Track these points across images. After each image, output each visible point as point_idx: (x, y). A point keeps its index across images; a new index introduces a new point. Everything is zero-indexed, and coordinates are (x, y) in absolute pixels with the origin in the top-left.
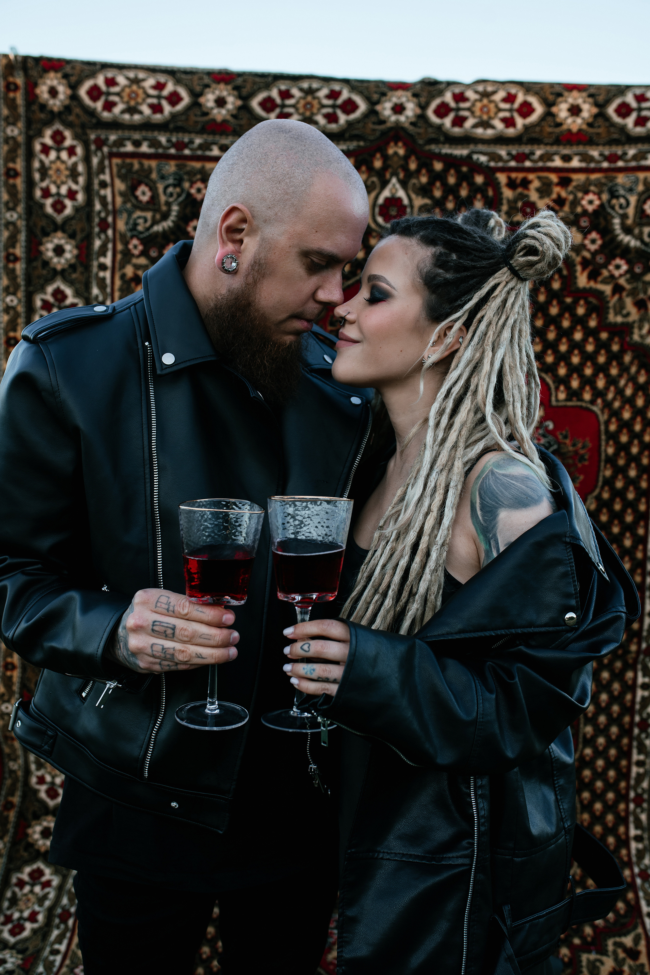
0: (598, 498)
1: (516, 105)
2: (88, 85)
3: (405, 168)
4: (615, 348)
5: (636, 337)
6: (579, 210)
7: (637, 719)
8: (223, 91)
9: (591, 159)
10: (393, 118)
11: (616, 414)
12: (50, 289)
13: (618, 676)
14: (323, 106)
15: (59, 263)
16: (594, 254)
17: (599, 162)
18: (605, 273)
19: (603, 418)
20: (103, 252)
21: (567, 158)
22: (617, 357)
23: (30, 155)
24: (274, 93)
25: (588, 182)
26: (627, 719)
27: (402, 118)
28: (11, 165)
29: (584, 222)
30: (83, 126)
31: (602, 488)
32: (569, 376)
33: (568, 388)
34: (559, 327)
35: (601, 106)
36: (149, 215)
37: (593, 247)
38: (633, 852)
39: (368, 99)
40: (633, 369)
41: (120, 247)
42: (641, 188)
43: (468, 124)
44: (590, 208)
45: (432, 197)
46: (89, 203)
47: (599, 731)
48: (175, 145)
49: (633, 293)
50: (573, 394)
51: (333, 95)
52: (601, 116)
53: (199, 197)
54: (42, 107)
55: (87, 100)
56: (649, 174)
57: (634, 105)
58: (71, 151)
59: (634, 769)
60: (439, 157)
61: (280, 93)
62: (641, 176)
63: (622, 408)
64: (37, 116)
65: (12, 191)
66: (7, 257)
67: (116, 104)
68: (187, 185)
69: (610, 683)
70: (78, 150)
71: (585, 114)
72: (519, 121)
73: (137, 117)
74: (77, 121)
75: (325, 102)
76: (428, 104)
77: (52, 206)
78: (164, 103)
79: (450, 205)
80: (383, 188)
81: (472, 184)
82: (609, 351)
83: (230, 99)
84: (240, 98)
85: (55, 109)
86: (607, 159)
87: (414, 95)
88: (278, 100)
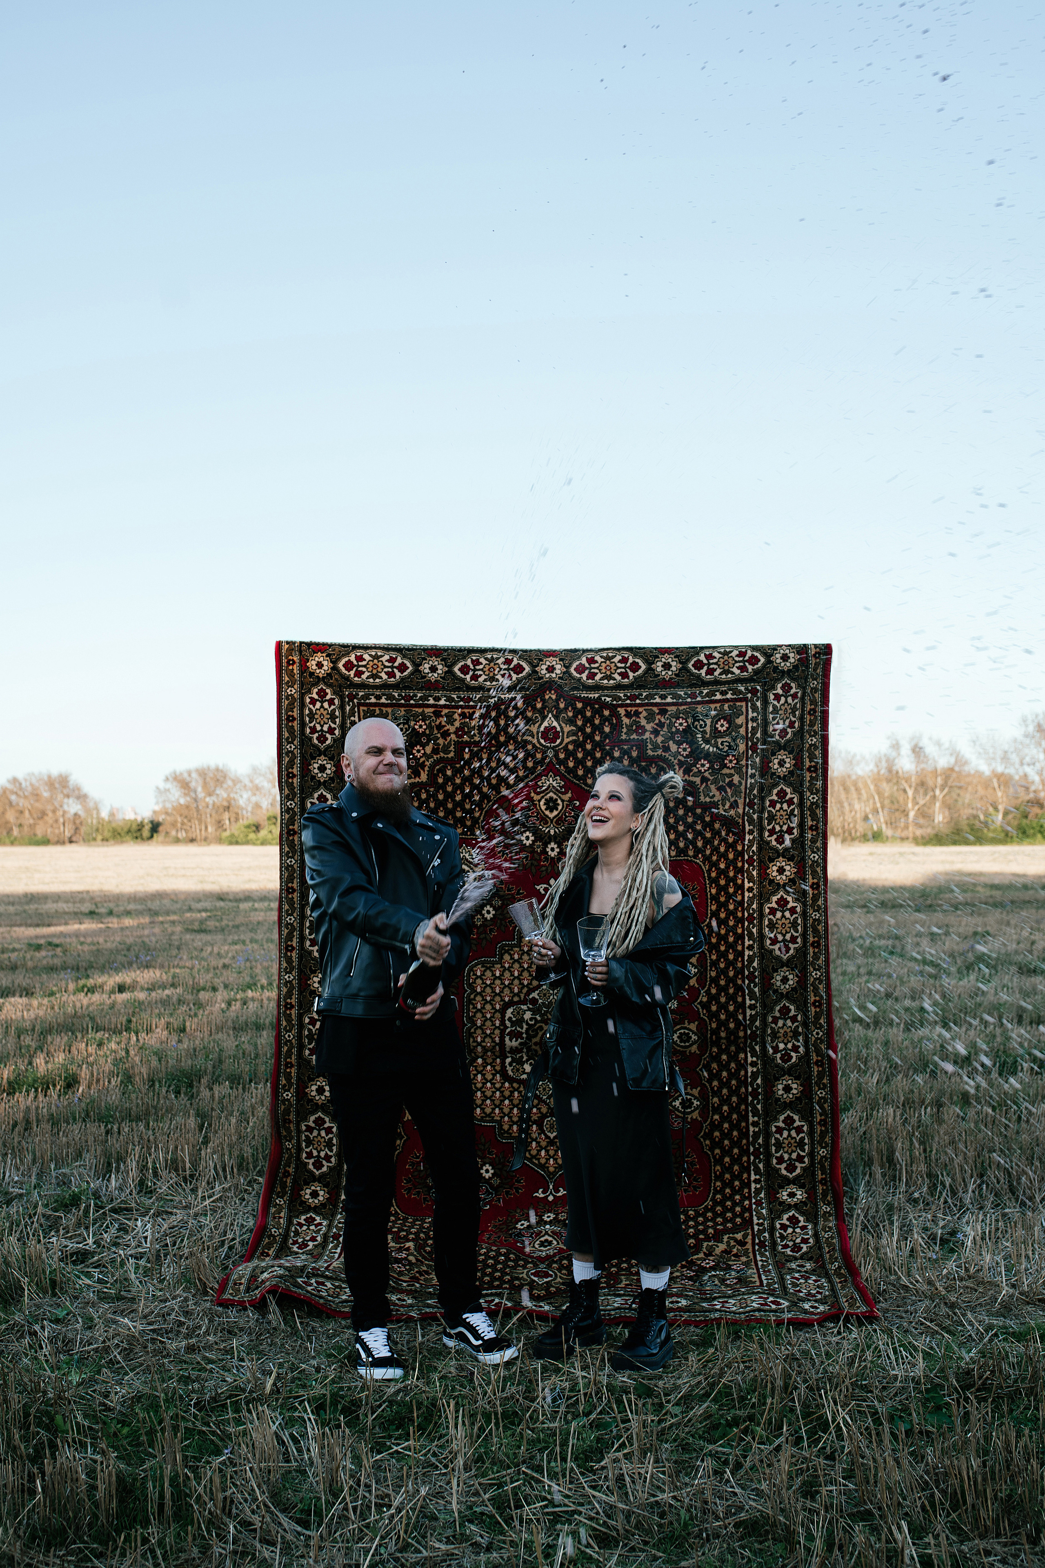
0: (709, 926)
1: (628, 664)
2: (344, 660)
3: (557, 707)
4: (707, 819)
5: (721, 811)
6: (674, 729)
7: (750, 1089)
8: (434, 661)
9: (680, 697)
10: (548, 675)
11: (715, 865)
12: (316, 795)
13: (733, 1058)
14: (502, 669)
15: (322, 777)
16: (686, 757)
17: (685, 698)
18: (695, 770)
19: (705, 868)
21: (663, 697)
22: (710, 825)
23: (303, 705)
24: (469, 662)
25: (678, 712)
27: (554, 675)
28: (291, 714)
30: (340, 686)
31: (711, 919)
32: (677, 840)
35: (684, 663)
37: (685, 753)
38: (753, 1190)
39: (530, 663)
40: (724, 834)
42: (713, 714)
43: (598, 677)
44: (681, 728)
45: (576, 726)
47: (723, 1102)
48: (403, 698)
49: (715, 782)
50: (680, 852)
51: (508, 661)
52: (684, 669)
53: (421, 730)
54: (312, 674)
55: (343, 670)
56: (718, 705)
57: (705, 661)
58: (331, 702)
59: (751, 1129)
60: (580, 699)
61: (473, 661)
62: (713, 706)
63: (718, 860)
64: (308, 680)
65: (291, 730)
66: (288, 775)
67: (363, 673)
68: (412, 723)
69: (728, 1063)
70: (336, 701)
71: (674, 669)
72: (631, 674)
73: (377, 680)
74: (336, 683)
75: (503, 666)
76: (570, 665)
77: (318, 739)
78: (396, 670)
79: (588, 730)
80: (543, 720)
81: (601, 716)
82: (703, 821)
83: (440, 667)
84: (446, 666)
85: (321, 676)
86: (689, 696)
87: (560, 658)
88: (472, 667)
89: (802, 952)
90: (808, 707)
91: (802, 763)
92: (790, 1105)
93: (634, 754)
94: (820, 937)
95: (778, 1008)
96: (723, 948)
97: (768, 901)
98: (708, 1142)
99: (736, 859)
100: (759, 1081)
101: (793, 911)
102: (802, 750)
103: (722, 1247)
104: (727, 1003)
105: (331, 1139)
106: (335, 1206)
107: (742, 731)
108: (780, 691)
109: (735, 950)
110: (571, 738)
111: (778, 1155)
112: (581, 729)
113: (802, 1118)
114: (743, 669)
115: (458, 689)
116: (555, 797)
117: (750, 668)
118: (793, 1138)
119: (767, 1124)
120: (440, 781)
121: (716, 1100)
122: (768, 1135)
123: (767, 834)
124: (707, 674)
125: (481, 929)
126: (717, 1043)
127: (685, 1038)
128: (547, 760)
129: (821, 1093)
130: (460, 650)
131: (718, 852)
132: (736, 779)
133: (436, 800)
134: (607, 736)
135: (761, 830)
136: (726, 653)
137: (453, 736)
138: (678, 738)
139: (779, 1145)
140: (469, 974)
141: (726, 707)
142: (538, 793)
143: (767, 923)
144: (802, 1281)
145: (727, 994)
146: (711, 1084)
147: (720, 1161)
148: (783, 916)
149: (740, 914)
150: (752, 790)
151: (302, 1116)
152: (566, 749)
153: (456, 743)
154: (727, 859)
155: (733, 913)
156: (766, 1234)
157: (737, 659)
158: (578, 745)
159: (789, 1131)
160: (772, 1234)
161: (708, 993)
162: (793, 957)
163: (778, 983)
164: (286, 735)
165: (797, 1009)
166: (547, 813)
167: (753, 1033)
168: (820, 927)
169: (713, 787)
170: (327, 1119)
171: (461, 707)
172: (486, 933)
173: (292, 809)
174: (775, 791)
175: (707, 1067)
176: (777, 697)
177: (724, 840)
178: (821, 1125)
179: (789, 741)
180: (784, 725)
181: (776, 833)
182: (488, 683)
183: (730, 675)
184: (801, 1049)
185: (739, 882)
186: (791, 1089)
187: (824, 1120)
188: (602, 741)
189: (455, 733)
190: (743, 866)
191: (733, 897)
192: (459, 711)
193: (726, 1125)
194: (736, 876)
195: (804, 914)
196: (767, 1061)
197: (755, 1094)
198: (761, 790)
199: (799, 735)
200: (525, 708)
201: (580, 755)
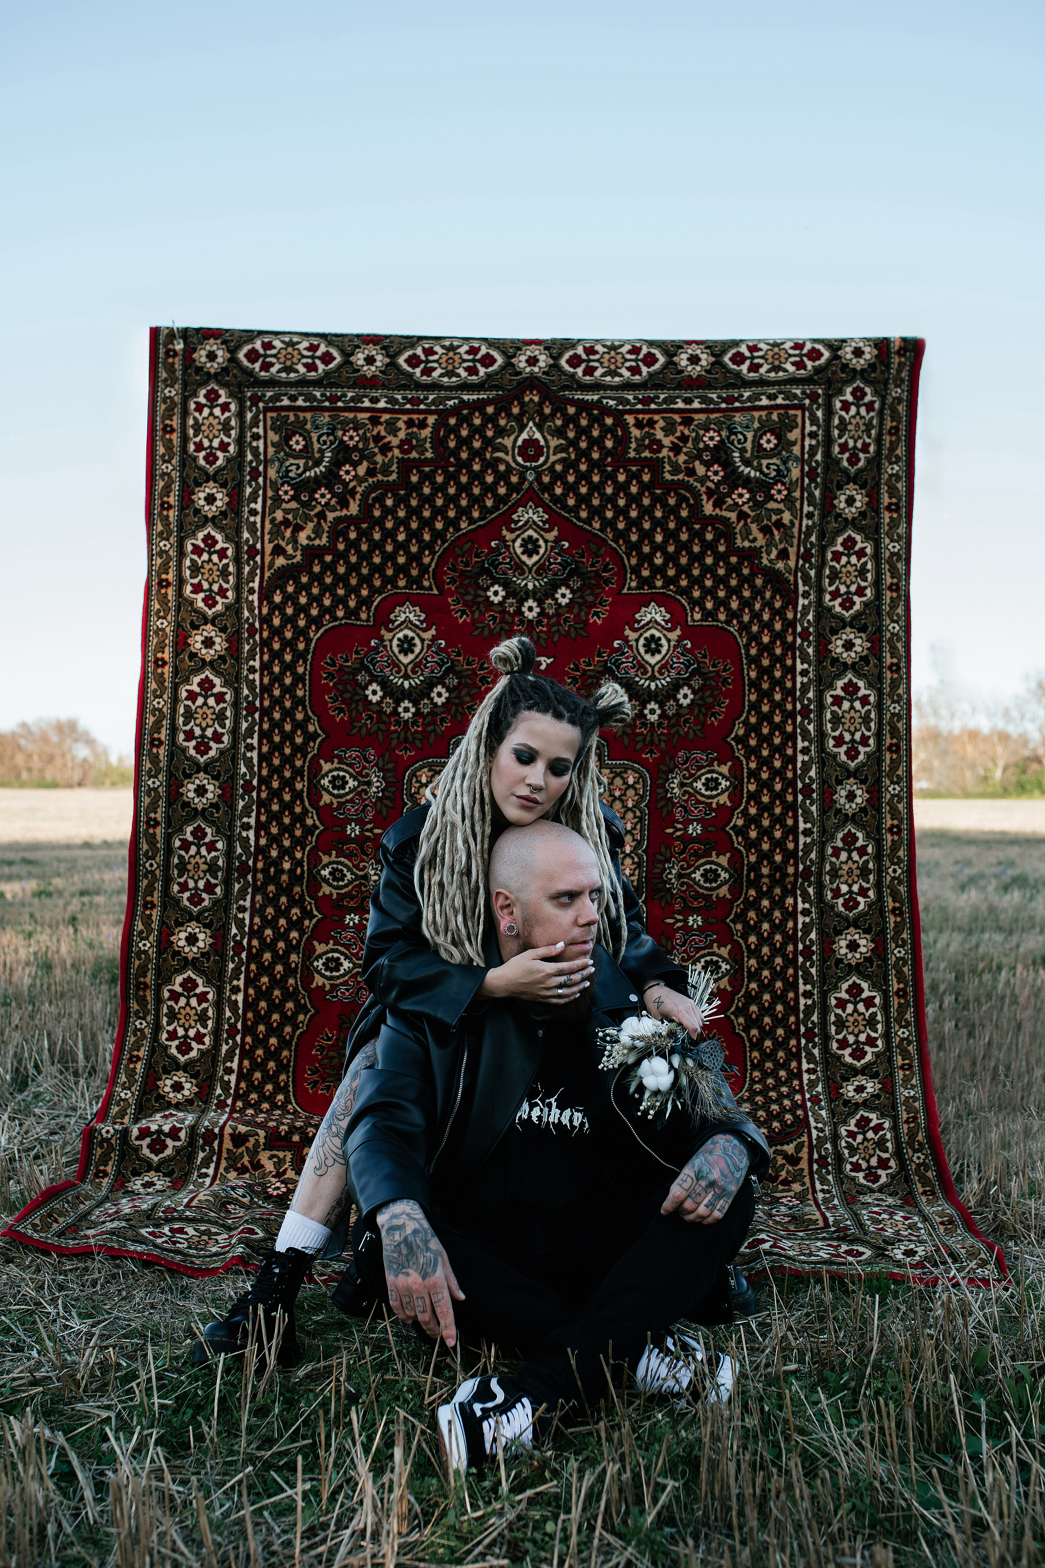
0: (746, 723)
1: (641, 356)
2: (246, 348)
3: (541, 413)
4: (746, 571)
6: (701, 445)
7: (801, 947)
8: (372, 350)
9: (711, 401)
10: (528, 370)
11: (756, 638)
12: (201, 535)
13: (778, 903)
14: (465, 361)
15: (210, 511)
16: (718, 484)
17: (718, 403)
18: (729, 501)
19: (742, 641)
20: (253, 498)
21: (688, 401)
22: (749, 580)
23: (185, 413)
24: (419, 351)
25: (709, 421)
26: (790, 948)
27: (536, 369)
28: (168, 422)
30: (239, 385)
31: (749, 713)
32: (703, 598)
33: (703, 609)
34: (690, 553)
35: (718, 356)
36: (302, 462)
37: (716, 479)
38: (805, 1082)
39: (504, 353)
40: (768, 595)
41: (270, 493)
42: (756, 425)
43: (598, 373)
44: (711, 444)
45: (566, 438)
46: (241, 453)
47: (763, 964)
48: (328, 399)
49: (757, 519)
50: (708, 615)
51: (473, 351)
52: (718, 363)
53: (352, 443)
54: (199, 370)
55: (245, 362)
56: (763, 413)
57: (747, 354)
58: (225, 407)
59: (802, 1001)
60: (573, 402)
61: (424, 350)
62: (756, 414)
63: (760, 632)
64: (194, 377)
65: (167, 444)
66: (162, 505)
67: (272, 365)
68: (340, 433)
69: (771, 911)
70: (233, 407)
71: (704, 363)
72: (645, 370)
73: (292, 375)
74: (234, 381)
75: (466, 357)
76: (560, 355)
77: (205, 458)
78: (318, 362)
79: (583, 445)
80: (521, 431)
81: (602, 425)
82: (740, 575)
83: (379, 358)
84: (388, 356)
85: (212, 371)
86: (724, 400)
87: (546, 348)
88: (423, 357)
89: (876, 758)
90: (888, 424)
91: (878, 500)
92: (857, 969)
93: (646, 478)
94: (900, 739)
95: (840, 835)
96: (765, 753)
97: (831, 686)
98: (741, 1020)
99: (784, 631)
100: (813, 936)
101: (864, 701)
102: (878, 484)
104: (772, 827)
105: (206, 1010)
106: (207, 1102)
107: (796, 450)
108: (849, 398)
109: (783, 756)
110: (559, 456)
111: (840, 1037)
112: (574, 443)
113: (874, 986)
114: (800, 365)
115: (404, 387)
116: (535, 536)
117: (809, 364)
118: (860, 1014)
119: (824, 995)
120: (377, 513)
121: (753, 962)
122: (825, 1010)
123: (828, 597)
124: (749, 371)
125: (429, 719)
126: (755, 884)
127: (711, 876)
128: (526, 486)
129: (899, 952)
131: (760, 621)
132: (787, 517)
133: (370, 540)
134: (609, 453)
135: (820, 591)
136: (776, 344)
137: (396, 452)
138: (706, 456)
139: (841, 1024)
140: (410, 780)
141: (775, 417)
142: (513, 531)
143: (829, 716)
145: (772, 815)
146: (746, 941)
147: (757, 1045)
148: (852, 707)
149: (789, 707)
150: (808, 534)
151: (164, 976)
152: (551, 469)
153: (400, 461)
154: (771, 630)
155: (780, 705)
156: (828, 1146)
157: (791, 352)
158: (569, 464)
159: (855, 1004)
160: (835, 1145)
161: (745, 813)
162: (863, 764)
163: (843, 801)
164: (161, 450)
165: (868, 836)
166: (524, 558)
167: (807, 869)
168: (900, 725)
169: (754, 527)
170: (200, 981)
171: (407, 412)
172: (434, 723)
173: (166, 552)
174: (840, 540)
175: (741, 917)
176: (846, 406)
177: (769, 604)
178: (899, 997)
179: (860, 471)
180: (855, 447)
181: (840, 595)
182: (446, 379)
183: (781, 374)
184: (871, 893)
185: (789, 662)
186: (858, 946)
187: (904, 990)
188: (602, 459)
189: (398, 447)
190: (795, 641)
191: (780, 683)
192: (405, 418)
193: (767, 997)
194: (784, 655)
195: (879, 706)
196: (824, 908)
197: (807, 953)
198: (821, 536)
199: (875, 462)
200: (497, 414)
201: (571, 479)
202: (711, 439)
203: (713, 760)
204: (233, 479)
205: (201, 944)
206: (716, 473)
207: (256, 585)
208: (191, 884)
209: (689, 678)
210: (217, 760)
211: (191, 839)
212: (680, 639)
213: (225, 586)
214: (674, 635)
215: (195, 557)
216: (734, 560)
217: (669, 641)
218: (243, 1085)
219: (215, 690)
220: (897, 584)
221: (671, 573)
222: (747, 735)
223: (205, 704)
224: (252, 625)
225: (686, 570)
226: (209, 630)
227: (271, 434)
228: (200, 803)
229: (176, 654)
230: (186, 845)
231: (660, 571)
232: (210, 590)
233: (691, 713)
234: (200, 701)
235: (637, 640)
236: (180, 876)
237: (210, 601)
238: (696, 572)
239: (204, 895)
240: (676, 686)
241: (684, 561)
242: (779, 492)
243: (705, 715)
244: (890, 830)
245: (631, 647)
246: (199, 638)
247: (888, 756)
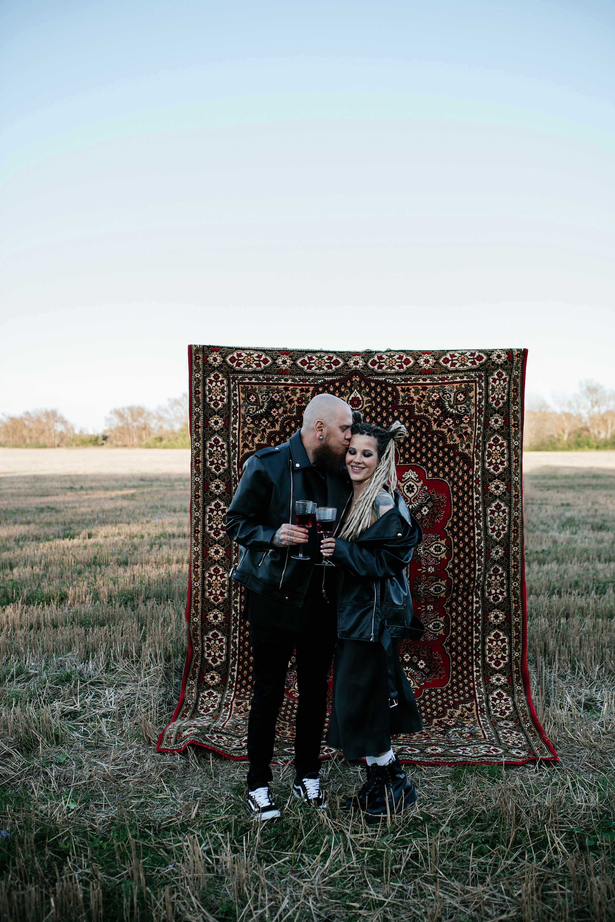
0: (452, 521)
1: (403, 360)
2: (230, 356)
3: (360, 386)
4: (452, 455)
5: (460, 450)
6: (431, 399)
7: (474, 617)
8: (285, 358)
9: (435, 380)
10: (354, 367)
11: (456, 483)
12: (213, 439)
13: (465, 599)
14: (326, 363)
16: (439, 416)
17: (438, 381)
18: (444, 424)
19: (450, 485)
20: (235, 422)
21: (425, 380)
23: (205, 385)
24: (306, 358)
25: (434, 389)
26: (470, 618)
27: (358, 367)
28: (197, 389)
29: (433, 404)
30: (227, 372)
31: (453, 517)
32: (433, 467)
33: (433, 472)
34: (427, 447)
35: (437, 360)
36: (255, 407)
37: (438, 414)
38: (475, 676)
39: (344, 359)
40: (461, 464)
41: (242, 420)
42: (455, 390)
43: (384, 368)
44: (435, 399)
45: (371, 397)
46: (229, 402)
47: (458, 624)
48: (266, 379)
49: (456, 432)
50: (435, 475)
51: (330, 358)
52: (437, 363)
53: (276, 399)
54: (210, 365)
55: (229, 362)
56: (458, 385)
57: (450, 358)
59: (475, 640)
60: (373, 381)
61: (308, 358)
62: (455, 385)
63: (458, 481)
64: (208, 368)
65: (198, 399)
66: (195, 427)
67: (241, 364)
68: (271, 395)
69: (462, 602)
70: (225, 382)
71: (431, 363)
72: (405, 366)
73: (250, 369)
74: (225, 371)
75: (327, 361)
76: (368, 361)
77: (214, 404)
78: (261, 363)
79: (379, 400)
80: (351, 394)
81: (387, 391)
82: (449, 456)
83: (288, 361)
84: (292, 360)
85: (216, 366)
86: (441, 379)
87: (362, 357)
88: (308, 361)
89: (508, 536)
90: (513, 387)
91: (509, 421)
92: (498, 627)
93: (407, 414)
94: (518, 527)
95: (492, 569)
96: (461, 535)
97: (490, 505)
98: (448, 648)
99: (468, 480)
100: (480, 612)
101: (504, 512)
102: (508, 414)
103: (459, 712)
104: (464, 568)
105: (222, 646)
106: (225, 685)
107: (473, 400)
108: (496, 377)
109: (469, 536)
110: (368, 405)
111: (490, 655)
112: (374, 399)
113: (505, 634)
114: (473, 363)
115: (299, 374)
117: (478, 362)
118: (499, 646)
119: (484, 638)
120: (288, 430)
121: (454, 623)
122: (484, 644)
123: (487, 465)
124: (451, 366)
126: (456, 591)
127: (438, 589)
129: (517, 620)
130: (301, 351)
131: (458, 476)
132: (469, 430)
134: (390, 403)
135: (484, 461)
136: (463, 354)
137: (296, 403)
139: (491, 650)
141: (463, 386)
143: (489, 519)
144: (508, 735)
145: (464, 563)
146: (451, 614)
147: (455, 659)
148: (499, 515)
149: (471, 514)
150: (478, 437)
151: (205, 632)
152: (365, 411)
153: (298, 407)
154: (463, 480)
155: (467, 513)
156: (484, 704)
157: (470, 357)
158: (372, 408)
159: (497, 641)
160: (487, 704)
161: (453, 562)
162: (502, 539)
163: (494, 555)
164: (194, 402)
165: (504, 569)
167: (478, 584)
168: (518, 521)
169: (455, 435)
170: (220, 634)
171: (301, 386)
173: (198, 447)
174: (492, 439)
175: (449, 605)
176: (494, 380)
177: (461, 468)
178: (516, 639)
179: (500, 408)
180: (498, 398)
181: (493, 464)
182: (318, 371)
183: (465, 367)
184: (505, 594)
185: (470, 494)
186: (499, 617)
187: (518, 636)
188: (387, 406)
189: (297, 401)
190: (473, 484)
191: (467, 503)
192: (300, 388)
193: (459, 638)
194: (468, 490)
195: (510, 513)
196: (485, 600)
197: (477, 620)
198: (484, 437)
199: (507, 404)
200: (340, 386)
201: (373, 415)
202: (435, 396)
203: (438, 538)
204: (226, 414)
205: (220, 619)
206: (438, 412)
207: (236, 461)
208: (214, 592)
209: (427, 503)
210: (223, 538)
211: (213, 573)
212: (423, 486)
213: (224, 461)
214: (420, 484)
215: (211, 449)
216: (446, 450)
217: (417, 487)
218: (240, 677)
219: (221, 508)
220: (517, 460)
221: (418, 456)
222: (453, 527)
223: (217, 514)
224: (235, 478)
225: (425, 455)
226: (218, 481)
227: (241, 394)
228: (217, 557)
229: (204, 493)
230: (211, 576)
231: (414, 455)
232: (218, 463)
233: (428, 518)
234: (215, 513)
235: (403, 487)
236: (209, 589)
237: (217, 468)
238: (429, 455)
239: (220, 597)
240: (421, 507)
241: (424, 451)
242: (466, 419)
243: (434, 518)
244: (513, 567)
245: (400, 490)
246: (214, 485)
247: (513, 534)
